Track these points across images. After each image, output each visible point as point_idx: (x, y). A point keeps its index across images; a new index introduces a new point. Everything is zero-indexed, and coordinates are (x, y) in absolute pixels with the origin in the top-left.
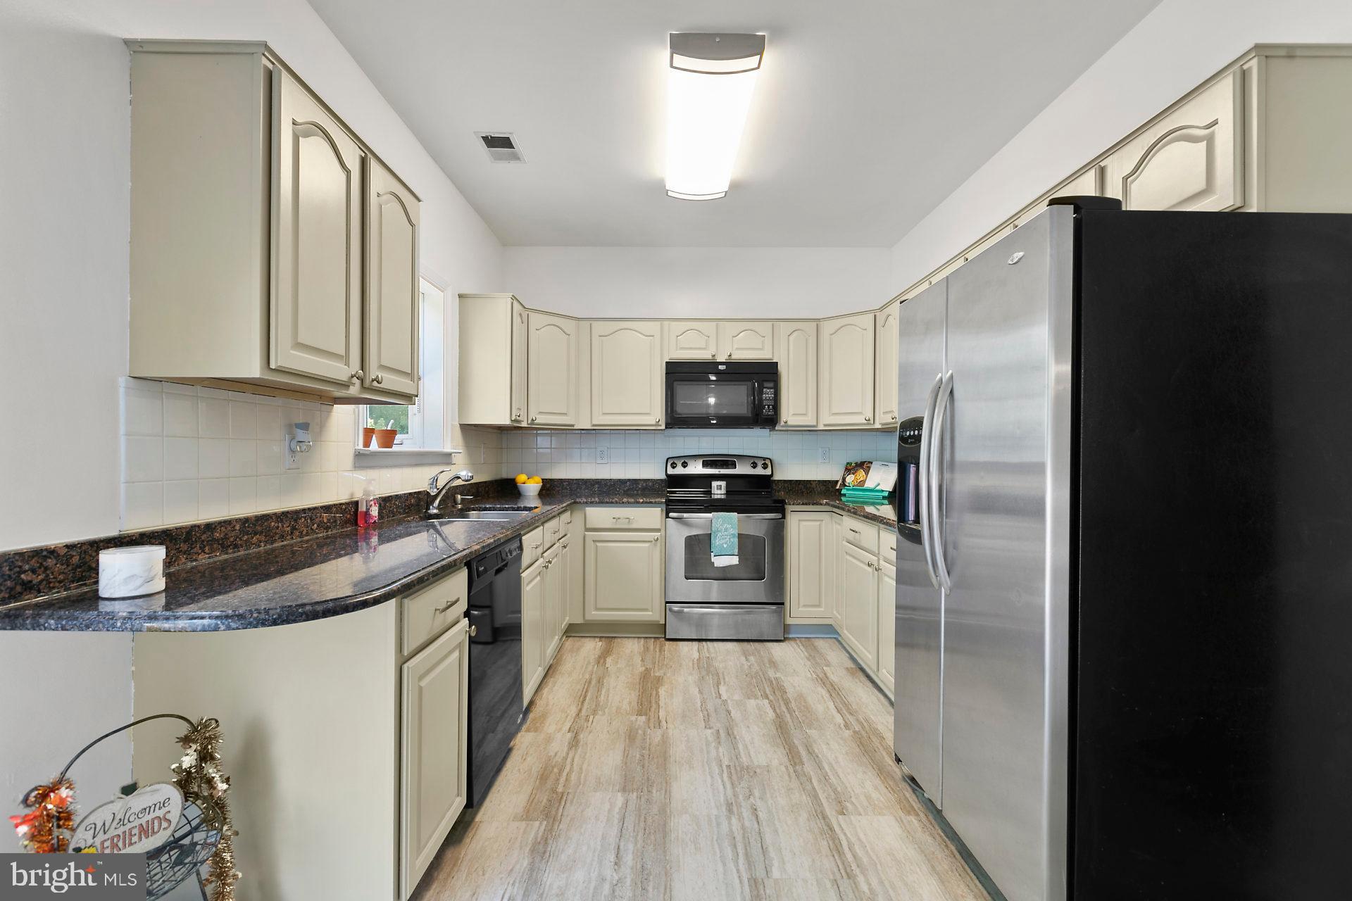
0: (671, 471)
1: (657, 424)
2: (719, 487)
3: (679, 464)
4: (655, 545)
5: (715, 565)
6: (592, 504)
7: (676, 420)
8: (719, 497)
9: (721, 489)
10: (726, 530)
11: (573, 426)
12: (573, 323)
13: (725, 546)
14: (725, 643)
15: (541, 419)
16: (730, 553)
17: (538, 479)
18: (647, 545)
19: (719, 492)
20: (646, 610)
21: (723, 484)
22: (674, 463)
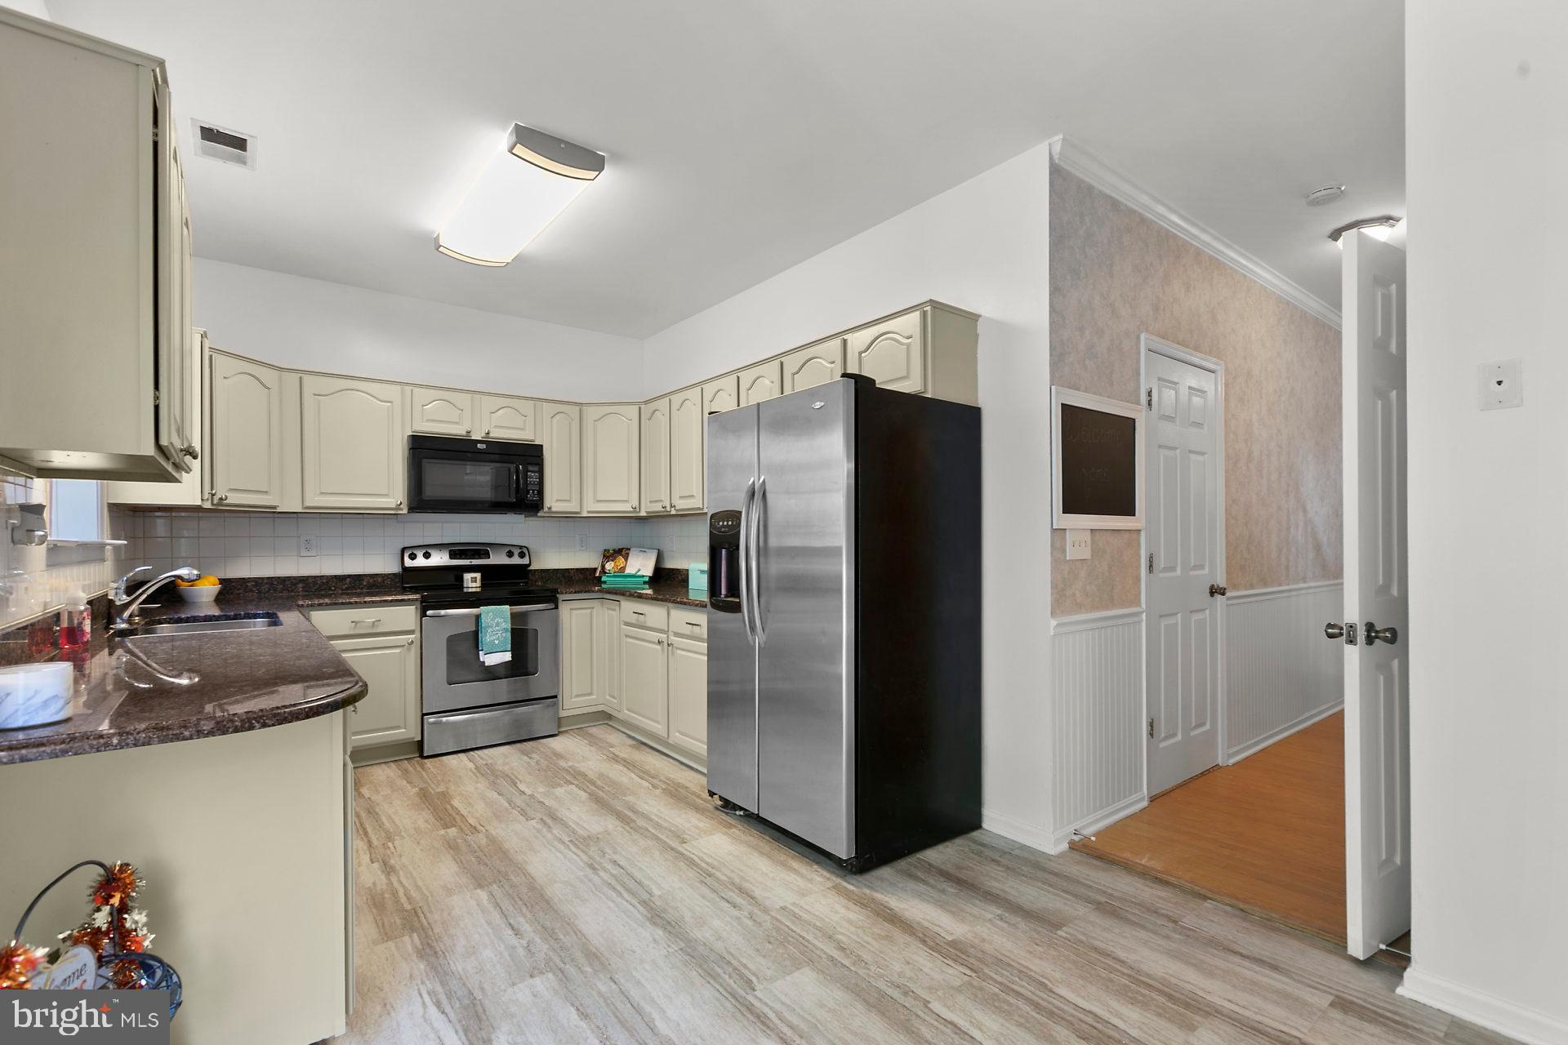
0: (408, 563)
1: (398, 507)
2: (474, 580)
3: (420, 554)
4: (409, 650)
5: (486, 665)
6: (321, 607)
7: (421, 502)
8: (474, 590)
9: (476, 582)
10: (498, 624)
11: (275, 507)
12: (275, 374)
13: (497, 642)
14: (495, 748)
15: (234, 499)
16: (502, 649)
17: (213, 579)
18: (397, 651)
19: (474, 585)
20: (398, 727)
21: (478, 575)
22: (413, 554)
